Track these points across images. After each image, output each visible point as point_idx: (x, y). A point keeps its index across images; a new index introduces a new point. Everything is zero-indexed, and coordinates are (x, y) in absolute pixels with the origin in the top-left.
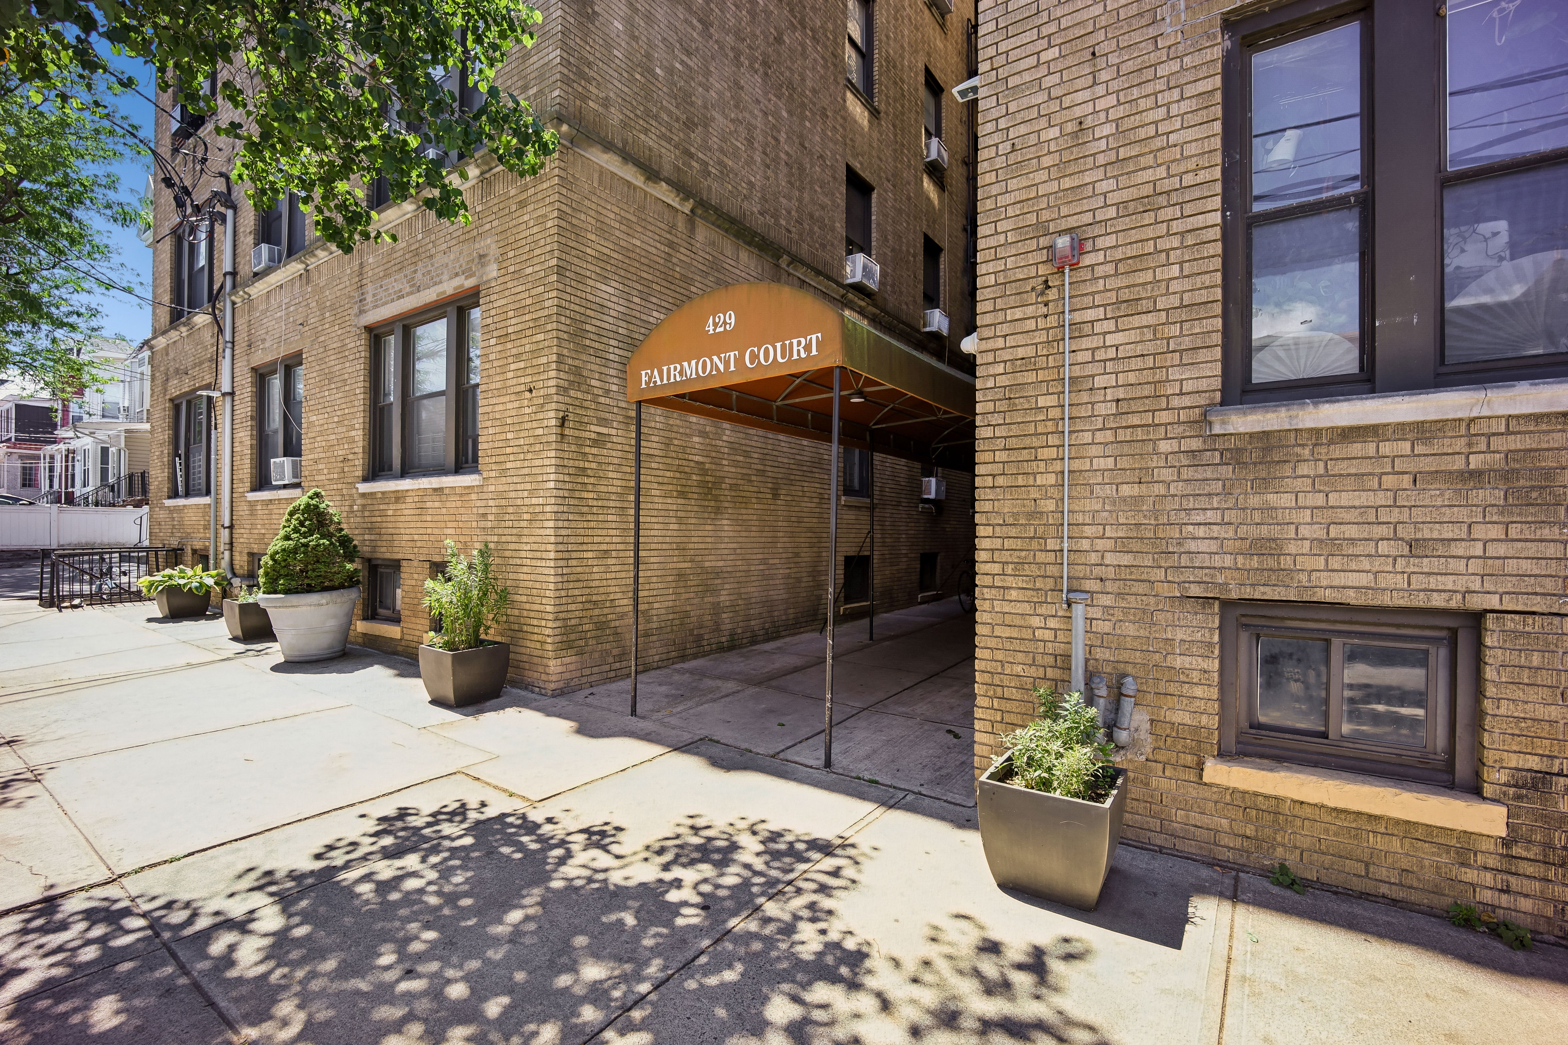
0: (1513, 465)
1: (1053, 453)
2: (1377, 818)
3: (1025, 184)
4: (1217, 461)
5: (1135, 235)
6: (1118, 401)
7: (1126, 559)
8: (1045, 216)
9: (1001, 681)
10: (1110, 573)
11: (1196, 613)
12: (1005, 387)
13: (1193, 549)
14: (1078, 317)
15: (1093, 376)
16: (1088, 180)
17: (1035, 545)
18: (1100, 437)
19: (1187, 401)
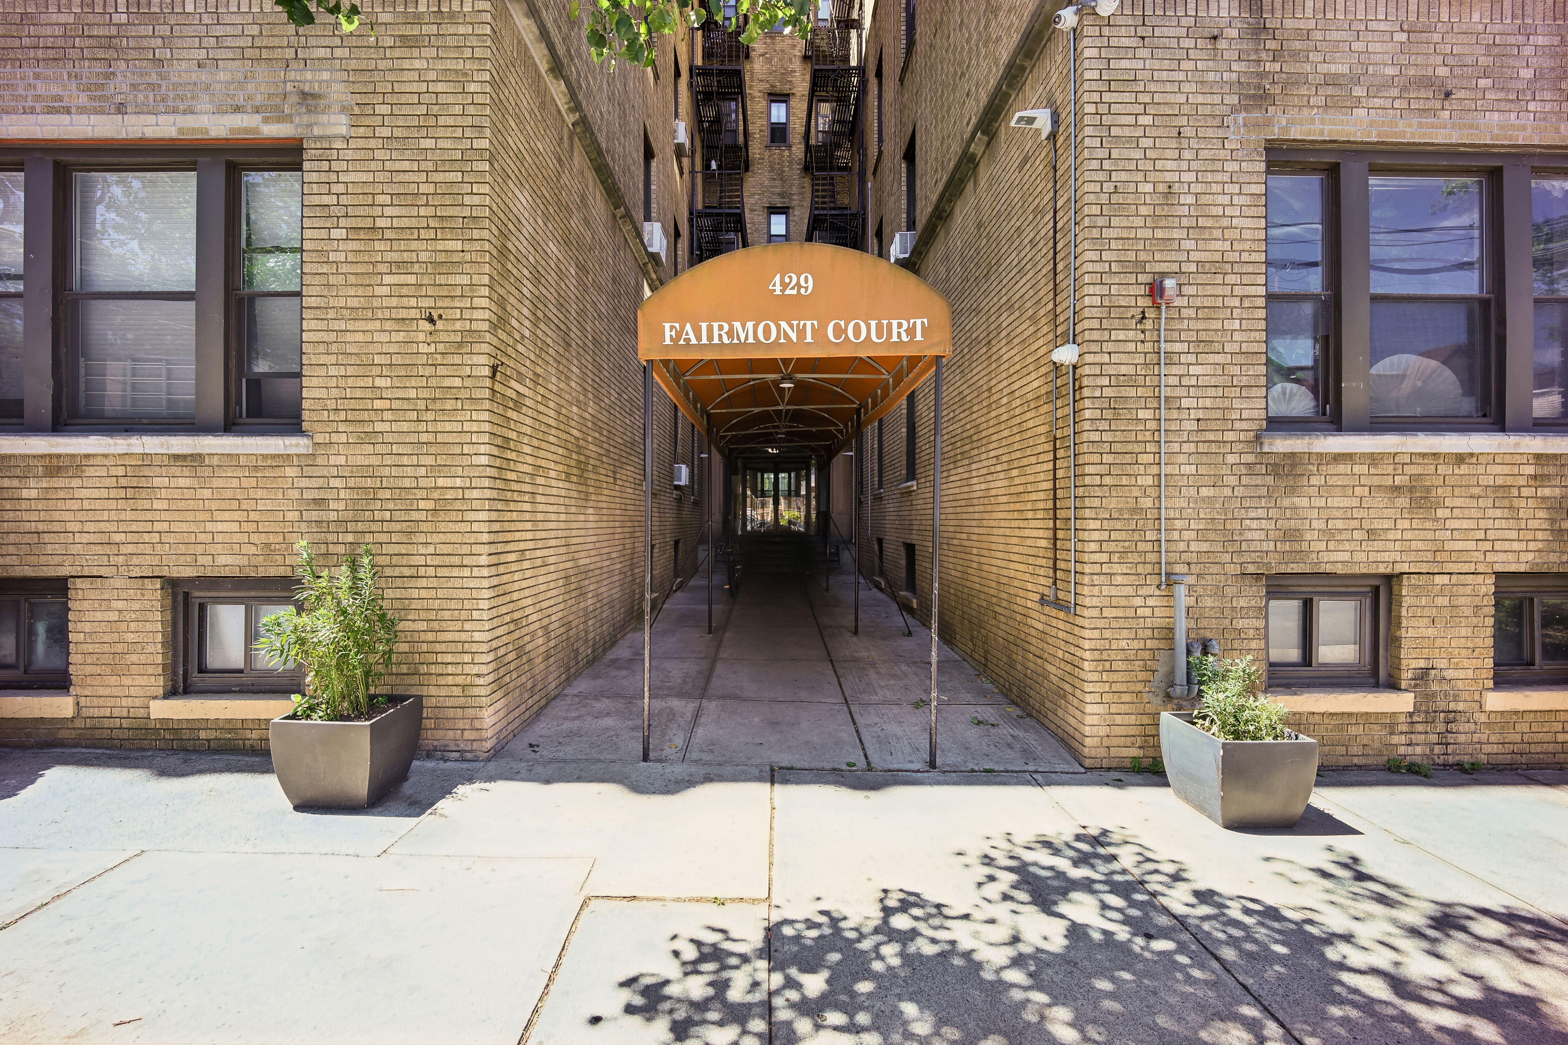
0: (1414, 483)
1: (1149, 458)
2: (1350, 714)
3: (1125, 225)
4: (1264, 472)
5: (1210, 290)
6: (1198, 420)
7: (1205, 547)
8: (1143, 256)
9: (1109, 655)
10: (1193, 558)
11: (1251, 586)
12: (1110, 398)
13: (1250, 538)
14: (1170, 347)
15: (1180, 398)
16: (1175, 236)
17: (1136, 537)
18: (1186, 448)
19: (1244, 425)
